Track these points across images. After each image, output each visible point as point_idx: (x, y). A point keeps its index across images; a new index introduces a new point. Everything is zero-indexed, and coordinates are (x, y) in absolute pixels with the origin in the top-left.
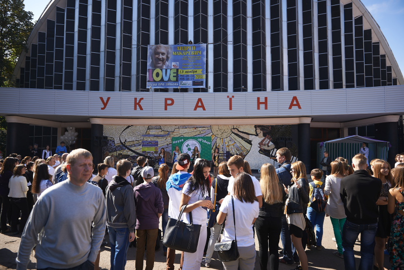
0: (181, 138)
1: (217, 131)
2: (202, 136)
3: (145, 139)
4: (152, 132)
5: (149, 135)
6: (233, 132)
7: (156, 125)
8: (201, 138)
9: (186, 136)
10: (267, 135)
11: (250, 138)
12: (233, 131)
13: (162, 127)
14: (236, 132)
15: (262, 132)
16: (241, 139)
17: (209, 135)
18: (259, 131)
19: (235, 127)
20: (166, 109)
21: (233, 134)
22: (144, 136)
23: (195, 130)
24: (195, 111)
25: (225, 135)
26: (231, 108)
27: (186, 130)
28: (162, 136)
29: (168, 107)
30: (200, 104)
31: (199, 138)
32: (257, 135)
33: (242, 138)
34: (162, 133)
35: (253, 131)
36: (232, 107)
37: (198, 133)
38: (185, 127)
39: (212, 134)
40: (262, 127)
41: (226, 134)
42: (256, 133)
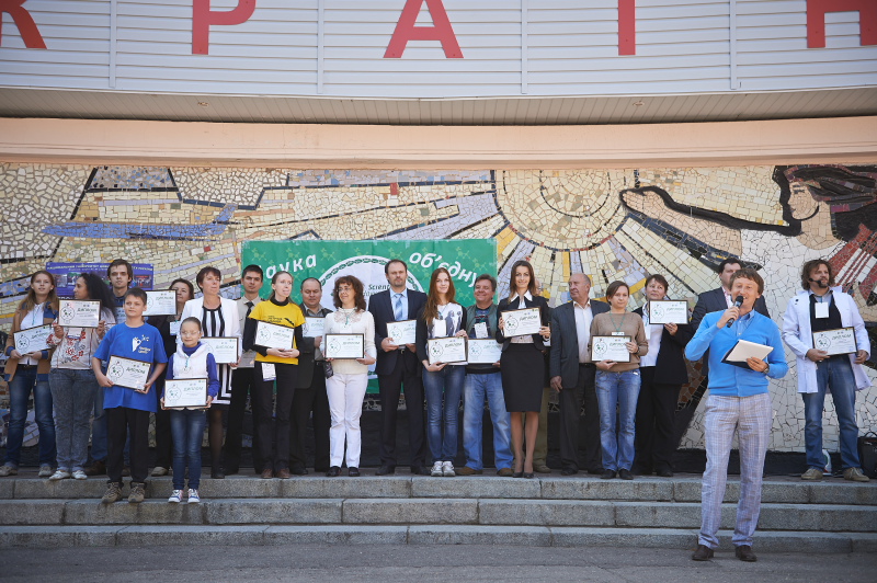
0: (305, 250)
1: (532, 204)
2: (438, 234)
3: (68, 253)
4: (117, 209)
5: (94, 227)
6: (633, 214)
7: (143, 163)
8: (433, 247)
9: (332, 233)
10: (863, 230)
11: (749, 246)
12: (636, 202)
13: (180, 180)
14: (653, 207)
15: (825, 208)
16: (684, 255)
17: (483, 232)
18: (803, 201)
19: (645, 182)
20: (200, 46)
21: (632, 227)
22: (60, 230)
23: (393, 200)
24: (393, 64)
25: (579, 233)
26: (627, 46)
27: (336, 200)
28: (180, 235)
29: (216, 33)
30: (424, 19)
31: (418, 247)
32: (792, 228)
33: (697, 250)
34: (184, 215)
35: (762, 202)
36: (639, 39)
37: (413, 215)
38: (327, 176)
39: (498, 222)
40: (827, 179)
41: (589, 224)
42: (787, 214)
